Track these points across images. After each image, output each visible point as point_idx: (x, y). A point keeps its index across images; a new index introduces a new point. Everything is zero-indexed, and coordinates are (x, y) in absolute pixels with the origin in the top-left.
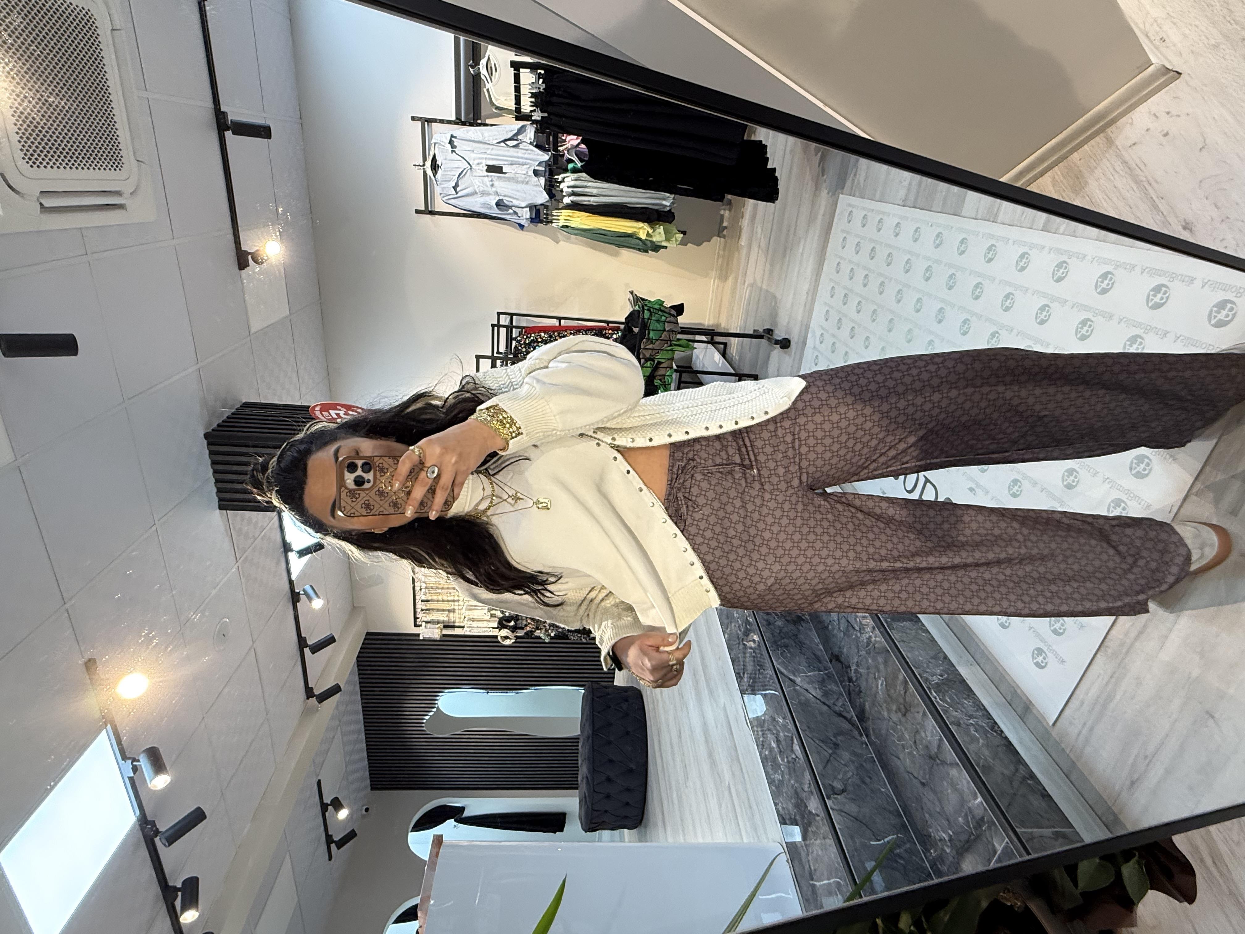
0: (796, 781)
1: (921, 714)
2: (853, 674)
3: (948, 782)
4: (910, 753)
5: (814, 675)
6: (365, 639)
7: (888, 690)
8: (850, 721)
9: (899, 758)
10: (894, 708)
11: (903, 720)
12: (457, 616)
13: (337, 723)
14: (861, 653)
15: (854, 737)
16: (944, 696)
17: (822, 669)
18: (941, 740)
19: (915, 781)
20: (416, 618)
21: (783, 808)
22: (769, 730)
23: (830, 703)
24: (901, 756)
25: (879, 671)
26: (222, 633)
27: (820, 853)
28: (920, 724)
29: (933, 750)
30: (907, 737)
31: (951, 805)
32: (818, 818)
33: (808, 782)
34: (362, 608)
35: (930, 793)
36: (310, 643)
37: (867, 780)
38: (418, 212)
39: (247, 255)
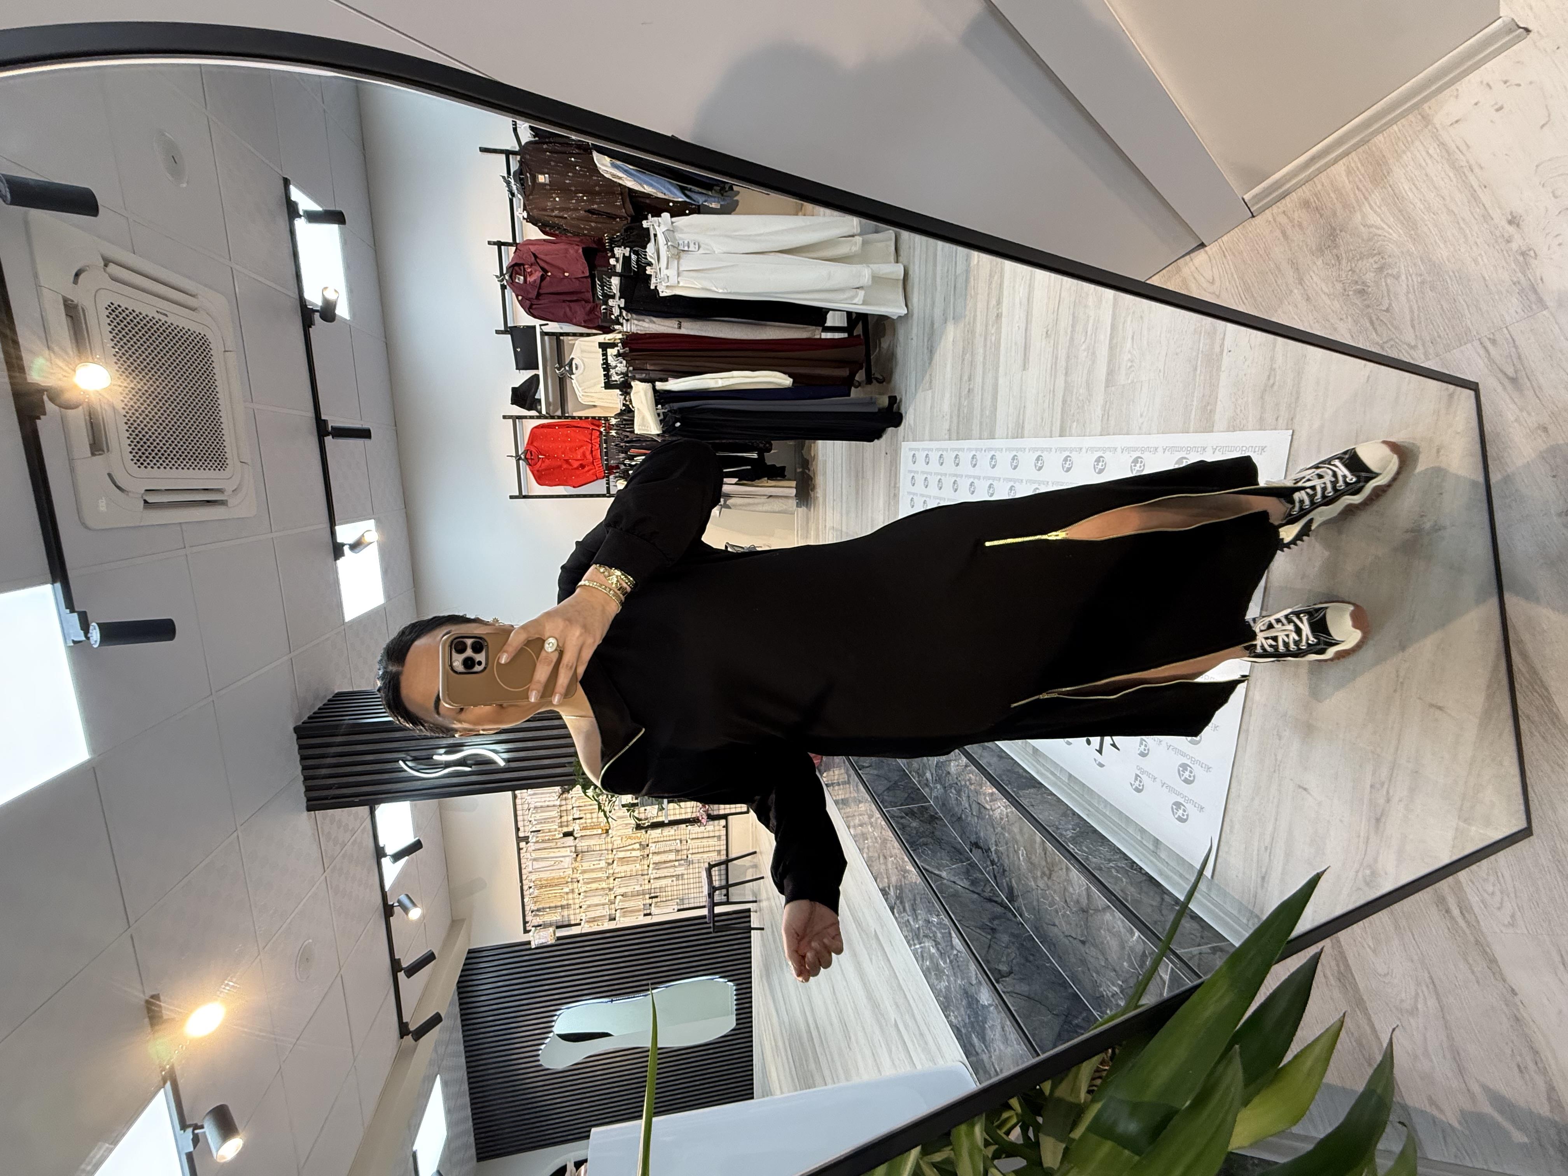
0: (963, 979)
1: (1065, 871)
3: (1105, 930)
4: (1064, 915)
5: (958, 868)
6: (467, 958)
7: (1029, 859)
8: (1001, 903)
9: (1054, 925)
10: (1039, 873)
11: (1050, 882)
12: (572, 912)
13: (436, 1069)
14: (997, 831)
15: (1008, 920)
16: (1081, 847)
17: (964, 859)
18: (1089, 890)
19: (1076, 943)
20: (525, 923)
21: (956, 1017)
22: (926, 936)
23: (978, 889)
24: (1056, 922)
25: (1017, 844)
26: (305, 958)
27: (1002, 1047)
28: (1066, 880)
29: (1084, 902)
30: (1057, 898)
31: (1114, 952)
32: (992, 1008)
33: (974, 973)
34: (463, 920)
35: (1092, 948)
36: (405, 964)
37: (1031, 957)
39: (343, 545)
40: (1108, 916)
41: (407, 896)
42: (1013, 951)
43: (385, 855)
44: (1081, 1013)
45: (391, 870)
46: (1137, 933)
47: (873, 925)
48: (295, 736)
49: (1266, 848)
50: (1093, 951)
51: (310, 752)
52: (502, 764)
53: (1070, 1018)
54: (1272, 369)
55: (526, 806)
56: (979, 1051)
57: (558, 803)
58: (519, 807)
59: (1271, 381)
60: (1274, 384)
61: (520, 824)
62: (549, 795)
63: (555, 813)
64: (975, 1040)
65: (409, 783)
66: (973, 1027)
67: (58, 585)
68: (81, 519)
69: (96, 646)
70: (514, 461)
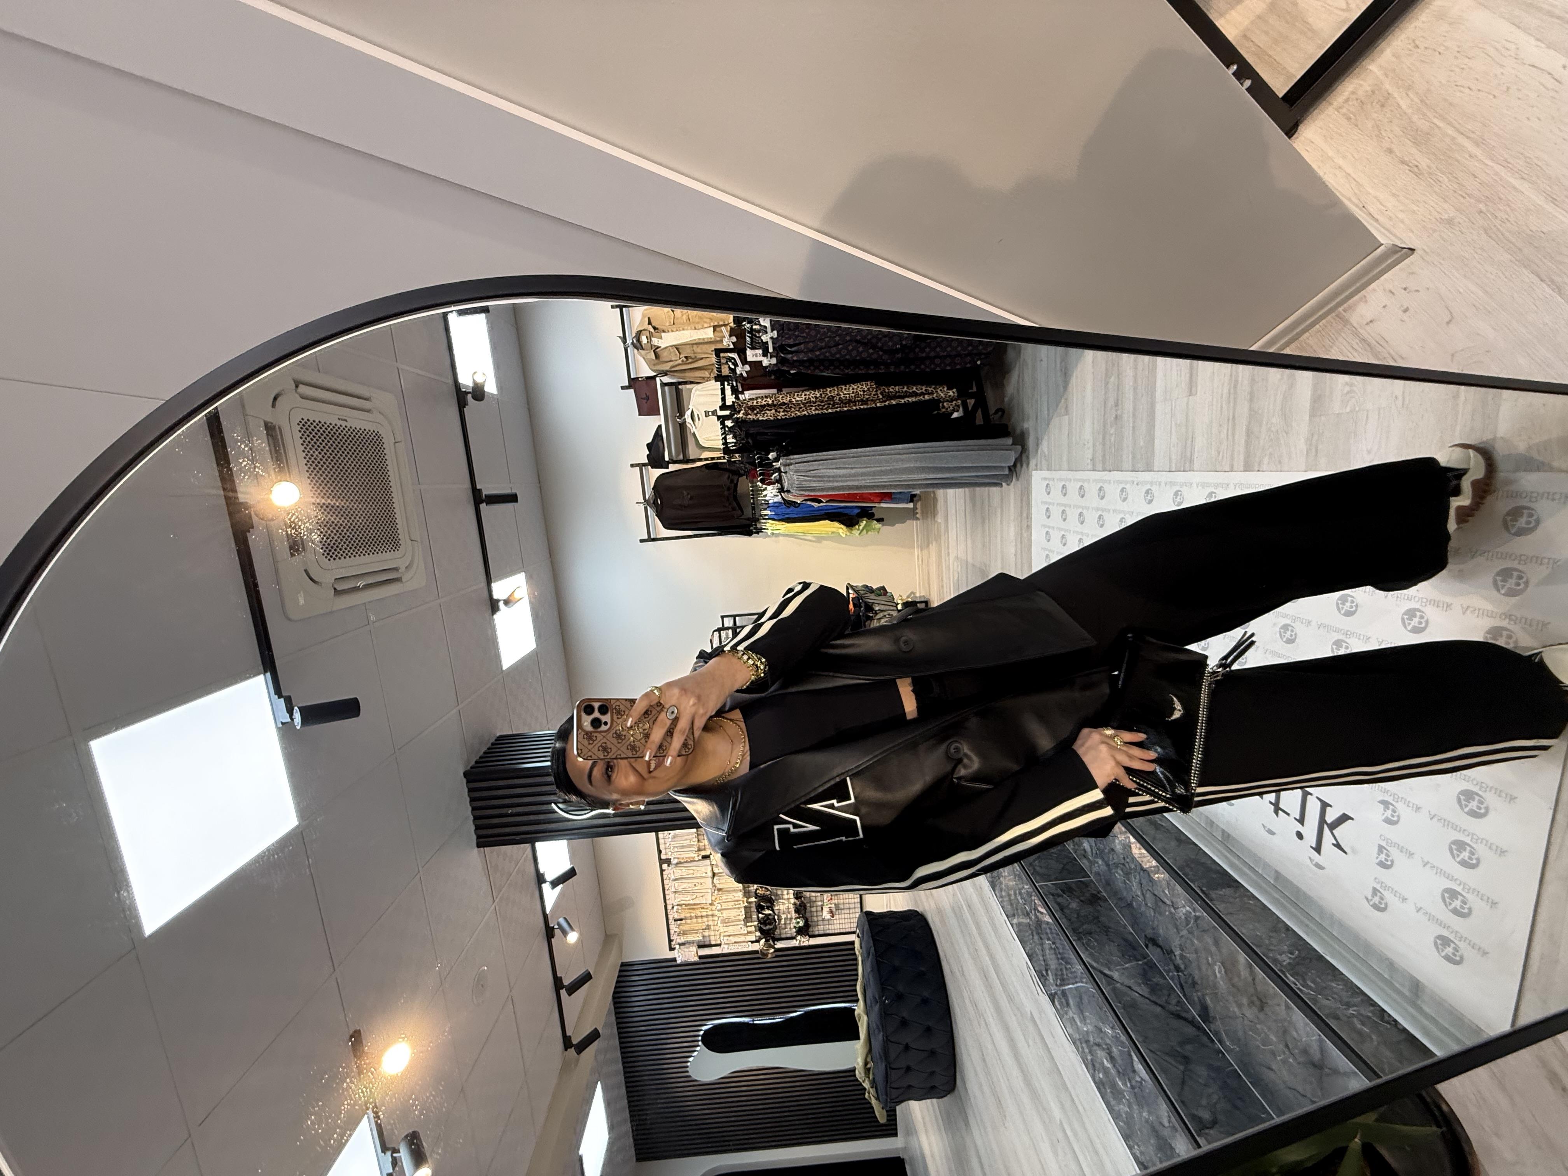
0: (1150, 1113)
1: (1284, 1008)
2: (1179, 961)
4: (1285, 1062)
5: (1132, 967)
6: (620, 971)
7: (1230, 979)
8: (1192, 1023)
9: (1272, 1070)
10: (1245, 1001)
11: (1261, 1016)
12: (712, 933)
13: (597, 1075)
14: (1182, 933)
15: (1203, 1045)
16: (1304, 980)
17: (1139, 957)
18: (1321, 1041)
19: (1303, 1100)
20: (670, 941)
21: (1141, 1153)
22: (1098, 1045)
23: (1161, 1001)
24: (1274, 1068)
25: (1212, 957)
26: (480, 984)
28: (1285, 1020)
29: (1315, 1055)
30: (1274, 1039)
33: (1166, 1114)
34: (615, 934)
36: (566, 982)
37: (1239, 1103)
38: (642, 541)
39: (498, 601)
41: (565, 919)
42: (1215, 1093)
43: (545, 882)
45: (551, 895)
47: (1028, 1006)
48: (465, 780)
51: (477, 794)
55: (668, 846)
65: (561, 824)
67: (268, 675)
68: (284, 613)
69: (298, 727)
70: (642, 507)
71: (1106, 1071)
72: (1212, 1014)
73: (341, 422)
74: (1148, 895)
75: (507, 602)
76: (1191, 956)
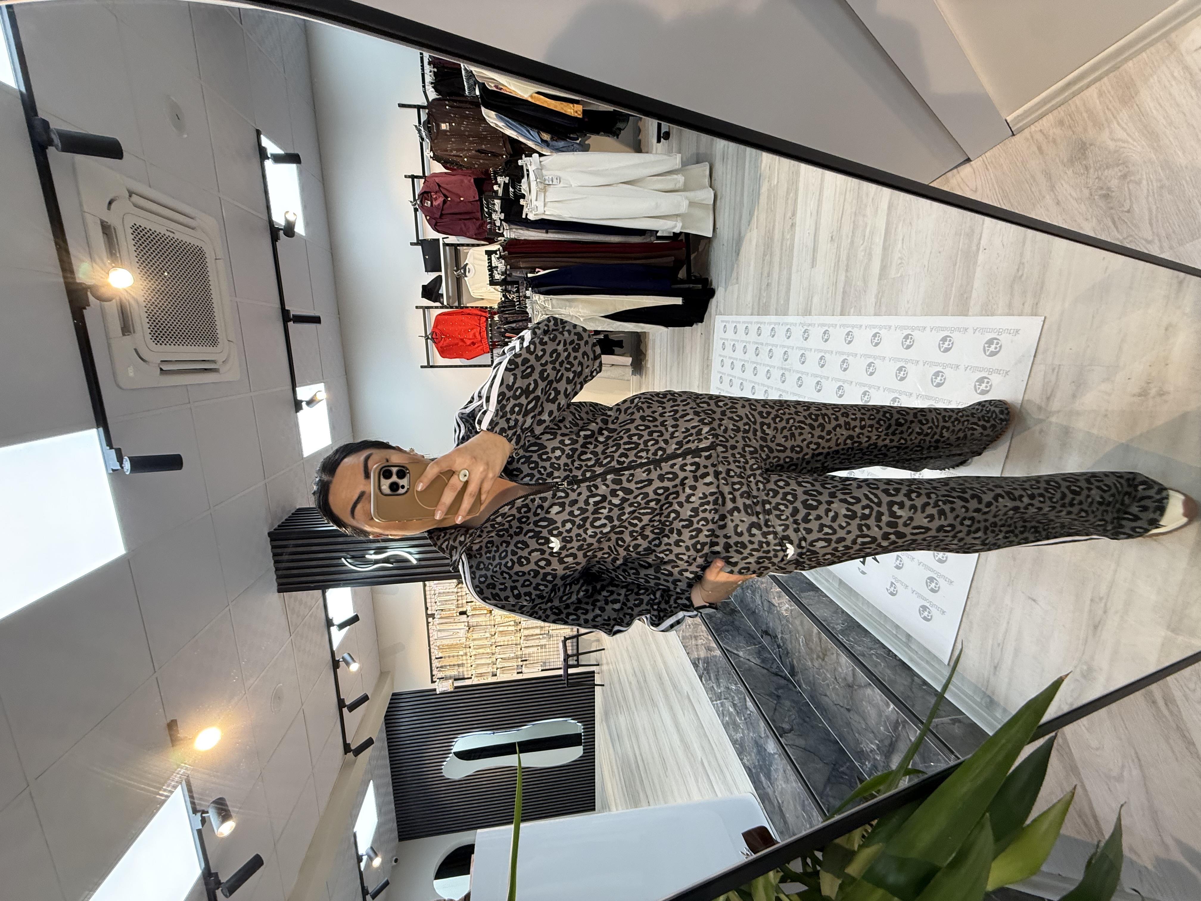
0: (754, 732)
1: (835, 655)
2: (780, 641)
3: (866, 702)
4: (834, 689)
5: (752, 649)
6: (391, 699)
7: (808, 644)
8: (785, 678)
9: (826, 695)
10: (815, 656)
11: (823, 663)
12: (465, 669)
13: (370, 776)
14: (783, 623)
15: (790, 689)
16: (848, 637)
17: (757, 643)
18: (854, 670)
19: (842, 710)
20: (432, 676)
21: (748, 760)
22: (727, 699)
23: (768, 666)
24: (828, 693)
25: (798, 633)
26: (278, 697)
27: (784, 786)
28: (836, 662)
29: (850, 679)
30: (829, 676)
31: (873, 719)
32: (776, 756)
33: (763, 730)
34: (388, 672)
35: (856, 715)
36: (348, 703)
37: (807, 719)
38: (422, 367)
39: (301, 401)
40: (869, 691)
41: (349, 654)
42: (793, 714)
43: (333, 625)
44: (845, 763)
45: (338, 636)
46: (892, 706)
47: (686, 688)
48: (269, 539)
49: (999, 645)
50: (856, 718)
51: (279, 551)
52: (415, 562)
53: (837, 766)
54: (1022, 263)
55: (433, 592)
56: (766, 787)
57: (455, 590)
58: (427, 593)
59: (1020, 273)
60: (1022, 275)
61: (428, 605)
62: (450, 585)
63: (453, 597)
64: (763, 778)
65: (349, 575)
66: (761, 768)
67: (101, 429)
68: (115, 381)
69: (128, 473)
70: (424, 340)
71: (730, 714)
72: (796, 670)
73: (168, 234)
74: (765, 603)
75: (310, 403)
76: (787, 636)
